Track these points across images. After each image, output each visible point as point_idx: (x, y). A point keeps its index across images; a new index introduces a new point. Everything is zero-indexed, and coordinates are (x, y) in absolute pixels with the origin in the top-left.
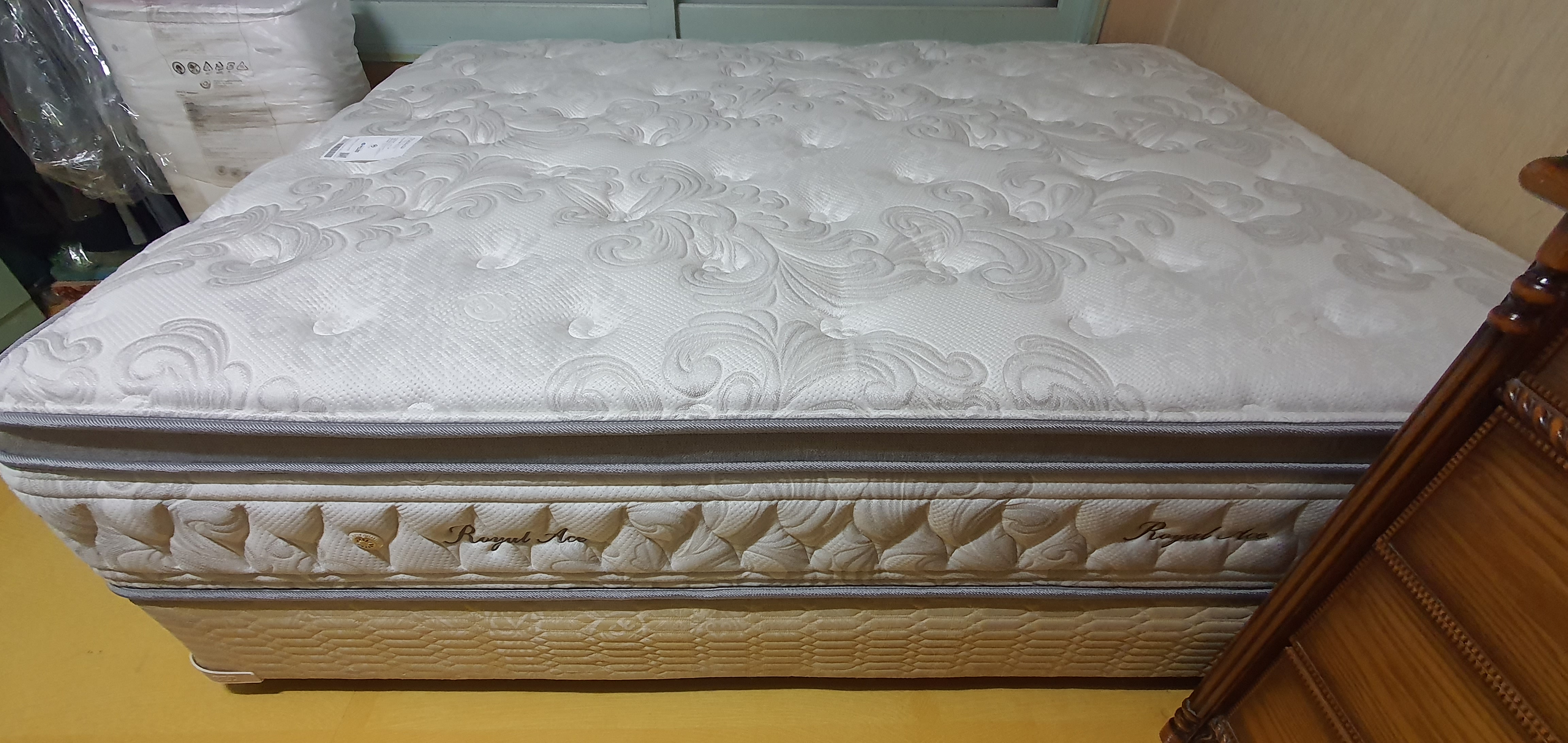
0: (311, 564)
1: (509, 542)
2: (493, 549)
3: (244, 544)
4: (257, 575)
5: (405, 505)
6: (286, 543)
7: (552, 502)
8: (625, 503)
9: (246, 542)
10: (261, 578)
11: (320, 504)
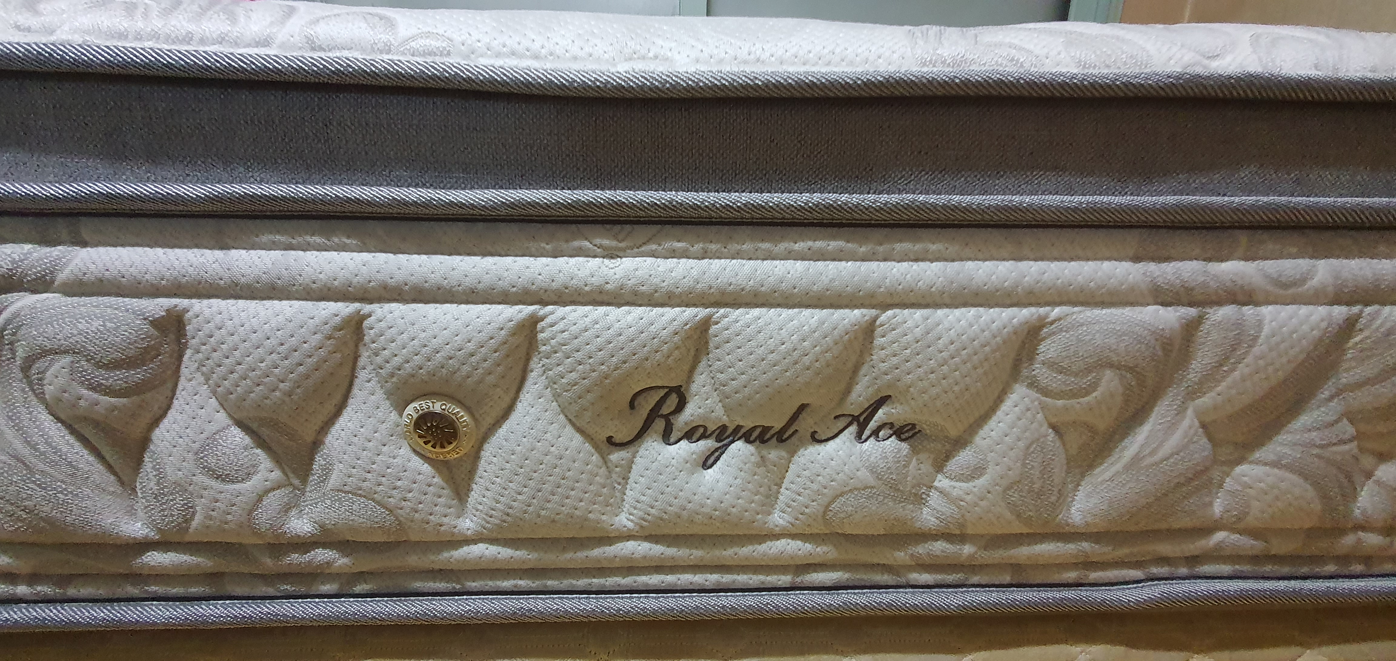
0: (287, 509)
1: (748, 441)
2: (707, 462)
3: (145, 442)
4: (145, 546)
5: (561, 311)
6: (248, 440)
7: (886, 307)
8: (1042, 311)
9: (158, 434)
10: (155, 558)
11: (367, 308)
